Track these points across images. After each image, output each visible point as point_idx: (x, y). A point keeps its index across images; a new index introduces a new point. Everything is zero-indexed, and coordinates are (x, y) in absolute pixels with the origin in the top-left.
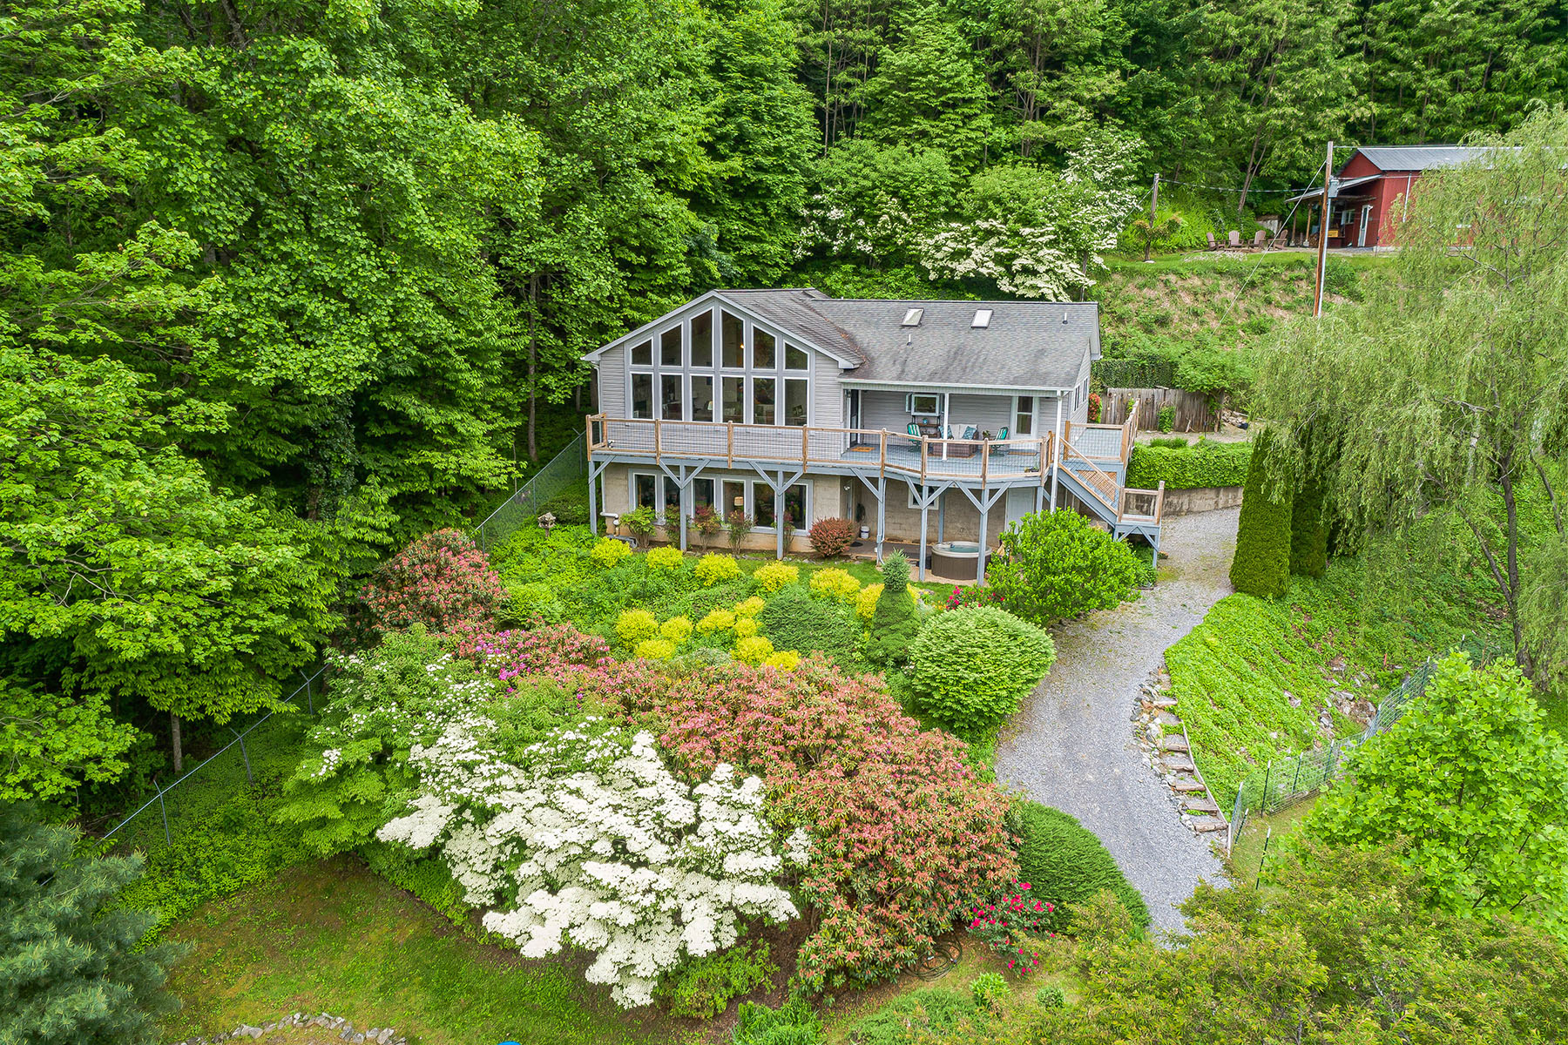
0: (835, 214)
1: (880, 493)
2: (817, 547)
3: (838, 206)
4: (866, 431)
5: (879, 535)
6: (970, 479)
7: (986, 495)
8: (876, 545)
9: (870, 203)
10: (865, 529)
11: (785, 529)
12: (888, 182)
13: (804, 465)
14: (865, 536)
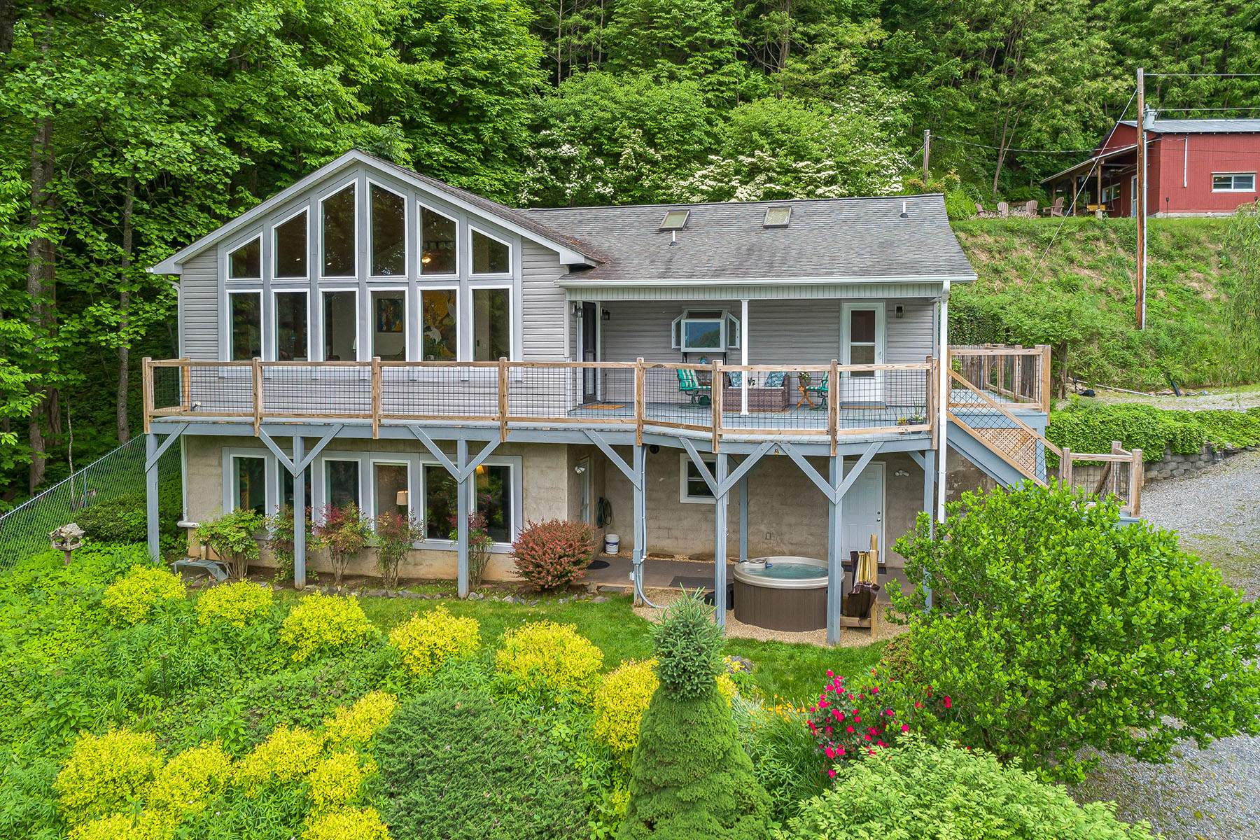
0: (566, 150)
1: (636, 474)
2: (527, 574)
3: (571, 142)
4: (609, 364)
5: (637, 548)
6: (806, 438)
7: (838, 465)
8: (631, 567)
9: (609, 139)
10: (612, 538)
11: (472, 541)
12: (630, 114)
13: (503, 428)
14: (612, 550)
